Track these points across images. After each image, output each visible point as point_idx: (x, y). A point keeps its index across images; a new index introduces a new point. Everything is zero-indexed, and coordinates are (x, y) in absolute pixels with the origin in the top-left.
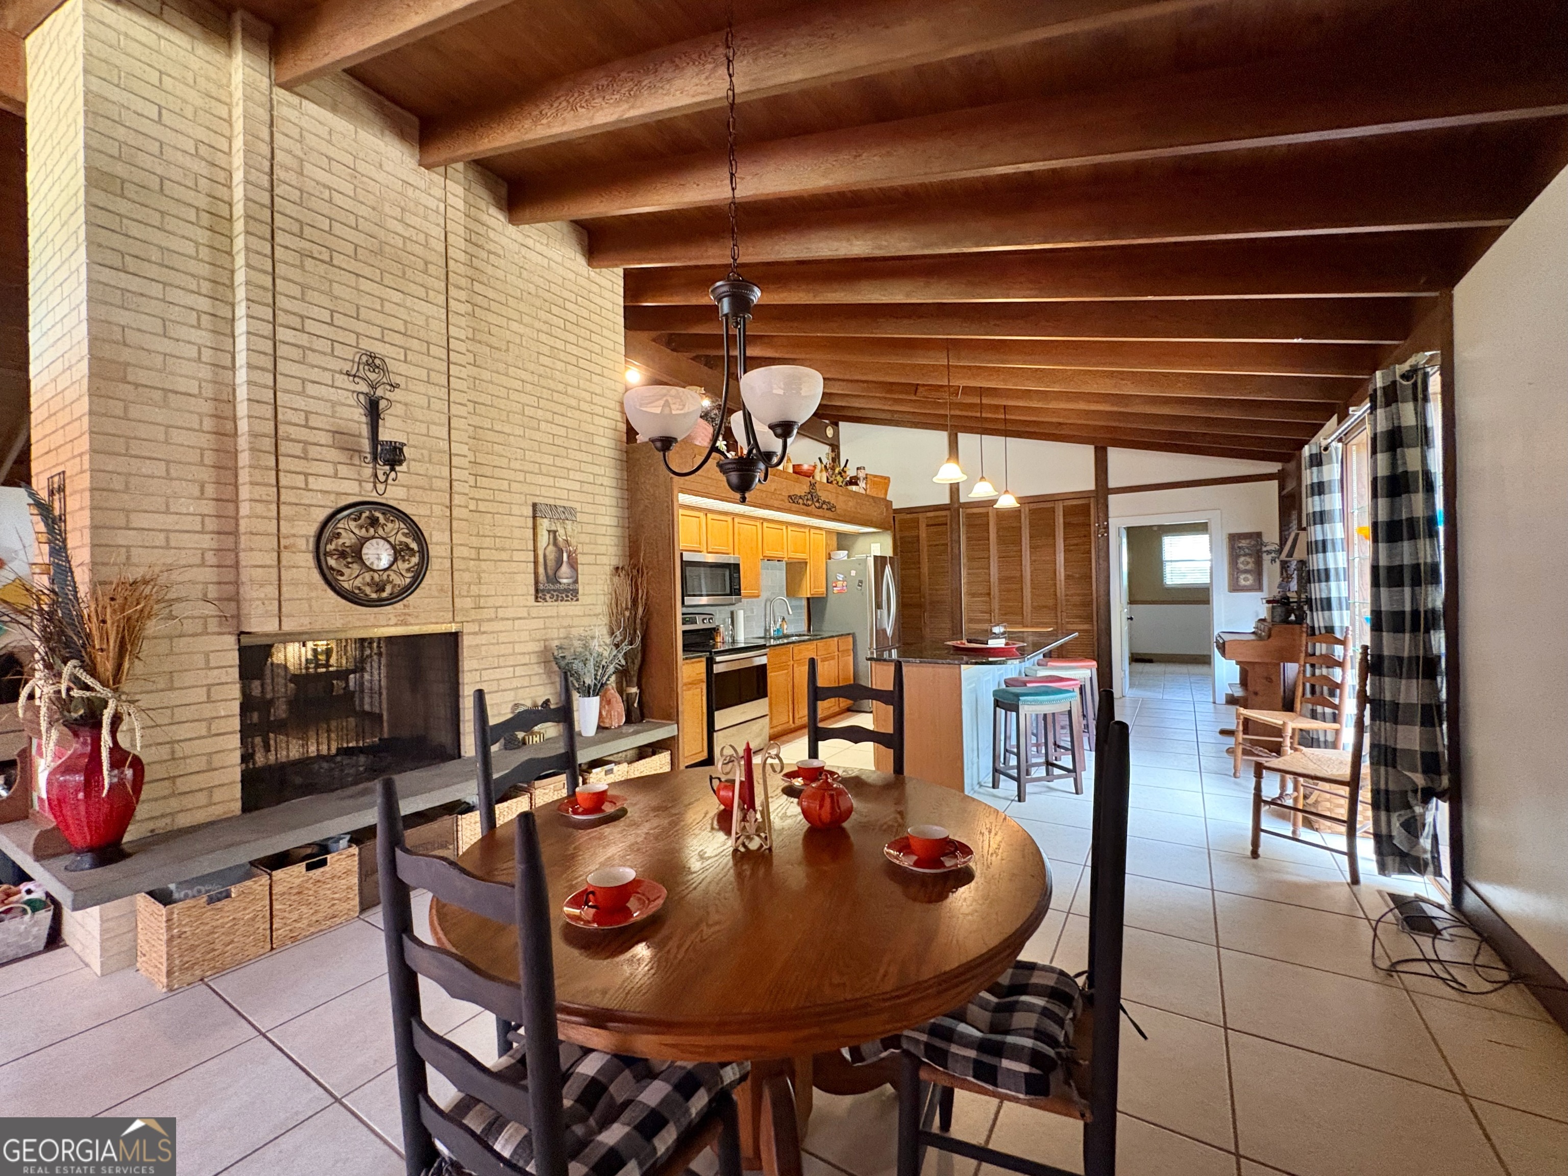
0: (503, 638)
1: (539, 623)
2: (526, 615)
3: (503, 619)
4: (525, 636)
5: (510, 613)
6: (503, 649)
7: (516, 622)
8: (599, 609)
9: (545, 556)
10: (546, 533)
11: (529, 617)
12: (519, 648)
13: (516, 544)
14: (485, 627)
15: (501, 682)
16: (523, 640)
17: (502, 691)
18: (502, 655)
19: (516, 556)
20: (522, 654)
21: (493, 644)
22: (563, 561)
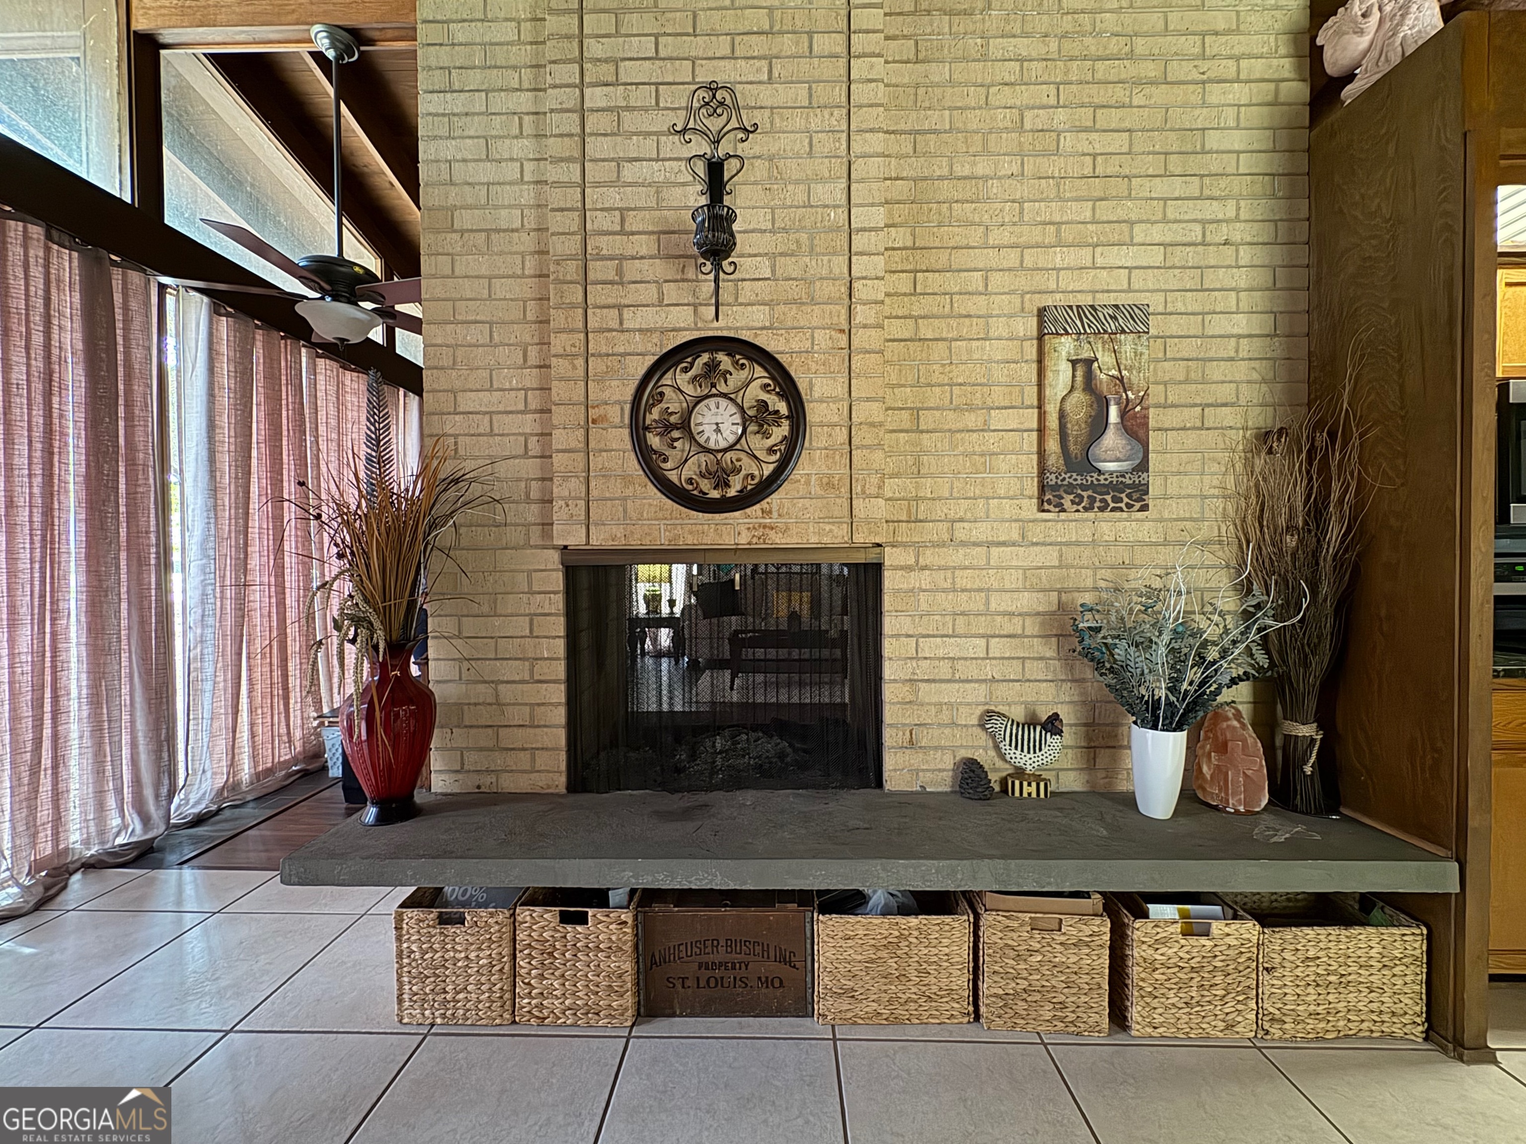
0: (964, 579)
1: (1050, 556)
2: (1015, 536)
3: (963, 544)
4: (1012, 579)
5: (981, 531)
6: (964, 602)
7: (994, 551)
8: (1207, 530)
10: (1065, 369)
11: (1024, 541)
12: (998, 603)
14: (929, 557)
15: (959, 665)
16: (1008, 586)
17: (960, 681)
18: (963, 614)
19: (998, 419)
20: (1005, 614)
21: (944, 591)
22: (1106, 424)
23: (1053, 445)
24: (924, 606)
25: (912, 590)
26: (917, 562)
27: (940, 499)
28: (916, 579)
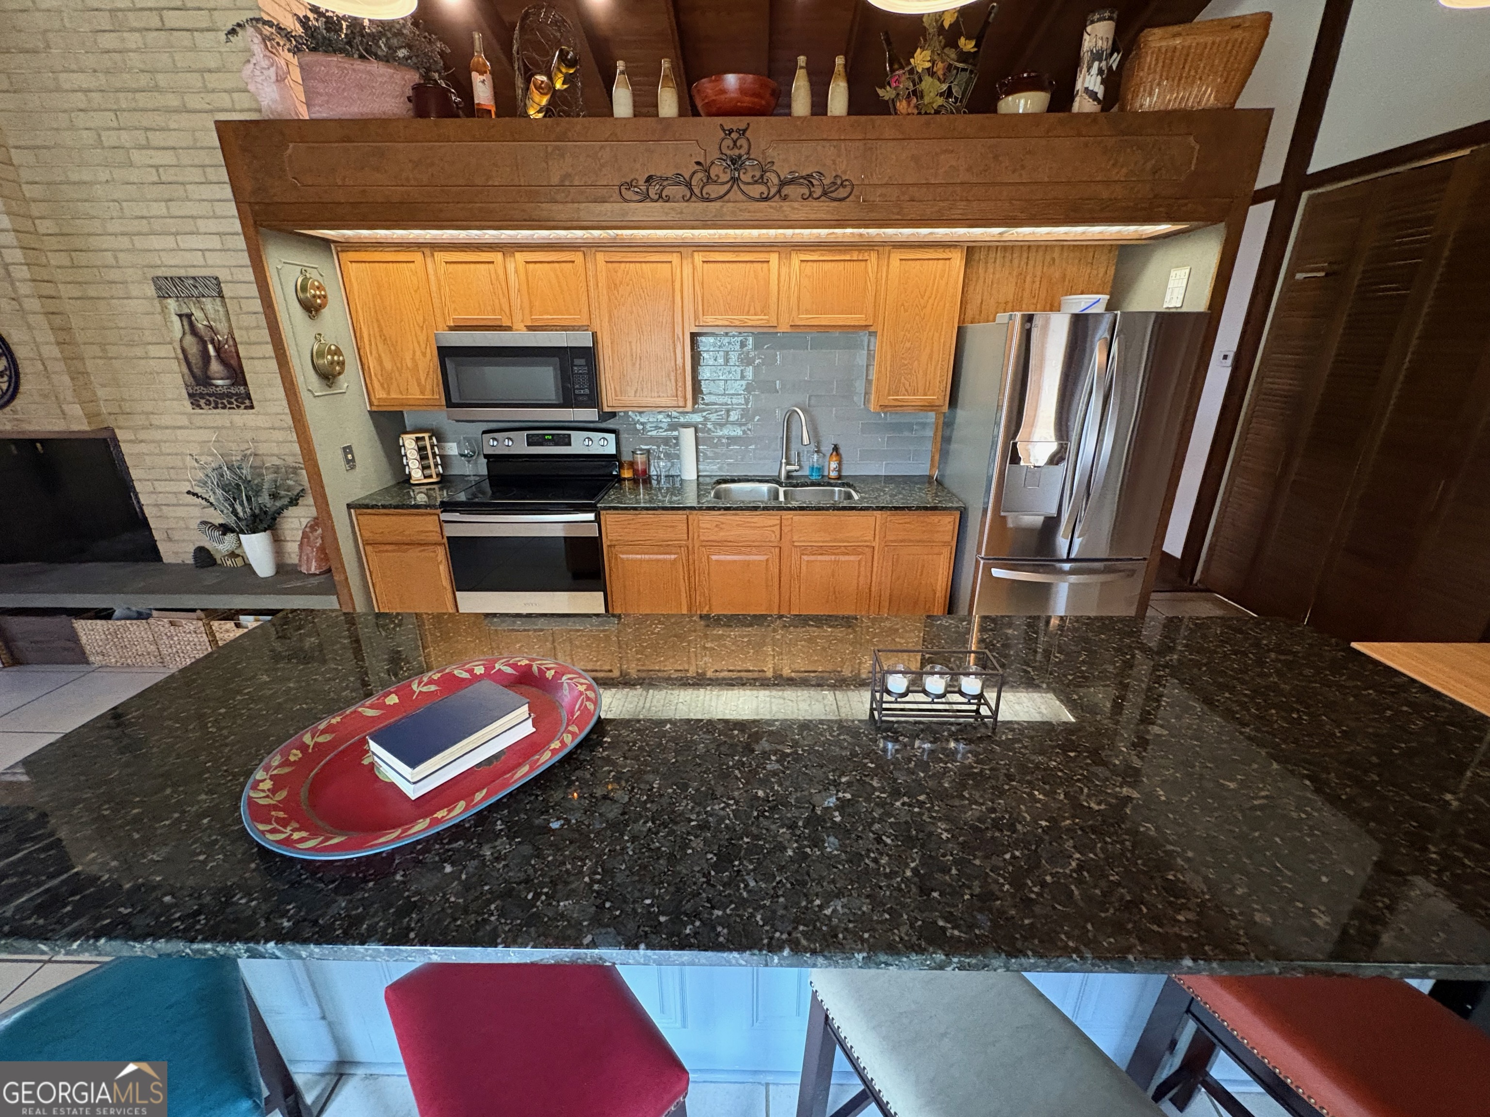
0: (165, 448)
1: (210, 435)
2: (184, 422)
5: (167, 420)
7: (178, 432)
9: (183, 350)
10: (176, 320)
11: (191, 426)
13: (148, 336)
15: (180, 496)
17: (184, 505)
18: (172, 468)
21: (157, 454)
22: (209, 356)
23: (185, 369)
24: (148, 463)
25: (138, 454)
26: (137, 438)
27: (135, 400)
28: (139, 448)
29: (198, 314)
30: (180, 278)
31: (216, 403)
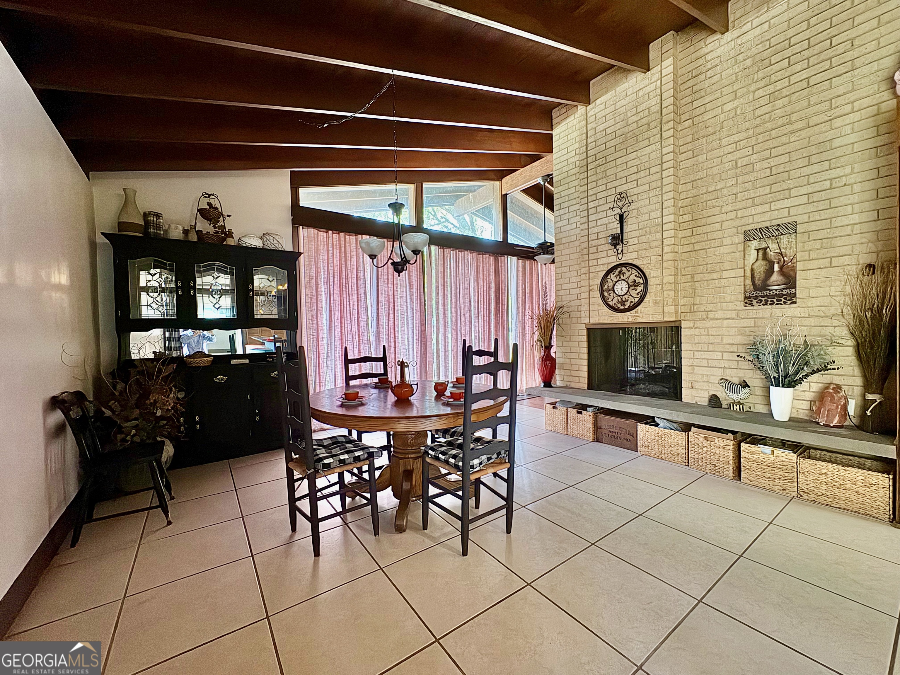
0: (712, 332)
1: (751, 323)
2: (734, 315)
3: (712, 319)
4: (733, 332)
5: (719, 315)
6: (712, 339)
7: (725, 321)
8: (834, 310)
9: (752, 270)
10: (754, 253)
11: (738, 317)
12: (726, 340)
13: (726, 266)
14: (698, 324)
15: (710, 361)
16: (730, 334)
17: (711, 367)
18: (712, 344)
19: (726, 274)
20: (729, 344)
21: (704, 335)
22: (773, 272)
23: (749, 282)
24: (696, 340)
25: (692, 335)
26: (694, 326)
27: (702, 304)
28: (692, 332)
29: (773, 247)
30: (767, 227)
31: (767, 301)
